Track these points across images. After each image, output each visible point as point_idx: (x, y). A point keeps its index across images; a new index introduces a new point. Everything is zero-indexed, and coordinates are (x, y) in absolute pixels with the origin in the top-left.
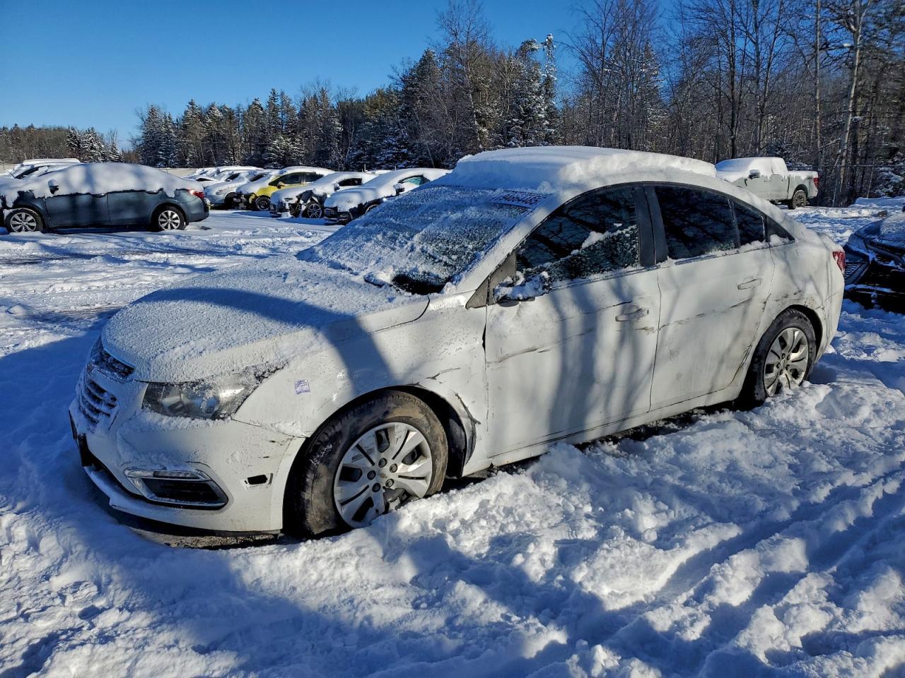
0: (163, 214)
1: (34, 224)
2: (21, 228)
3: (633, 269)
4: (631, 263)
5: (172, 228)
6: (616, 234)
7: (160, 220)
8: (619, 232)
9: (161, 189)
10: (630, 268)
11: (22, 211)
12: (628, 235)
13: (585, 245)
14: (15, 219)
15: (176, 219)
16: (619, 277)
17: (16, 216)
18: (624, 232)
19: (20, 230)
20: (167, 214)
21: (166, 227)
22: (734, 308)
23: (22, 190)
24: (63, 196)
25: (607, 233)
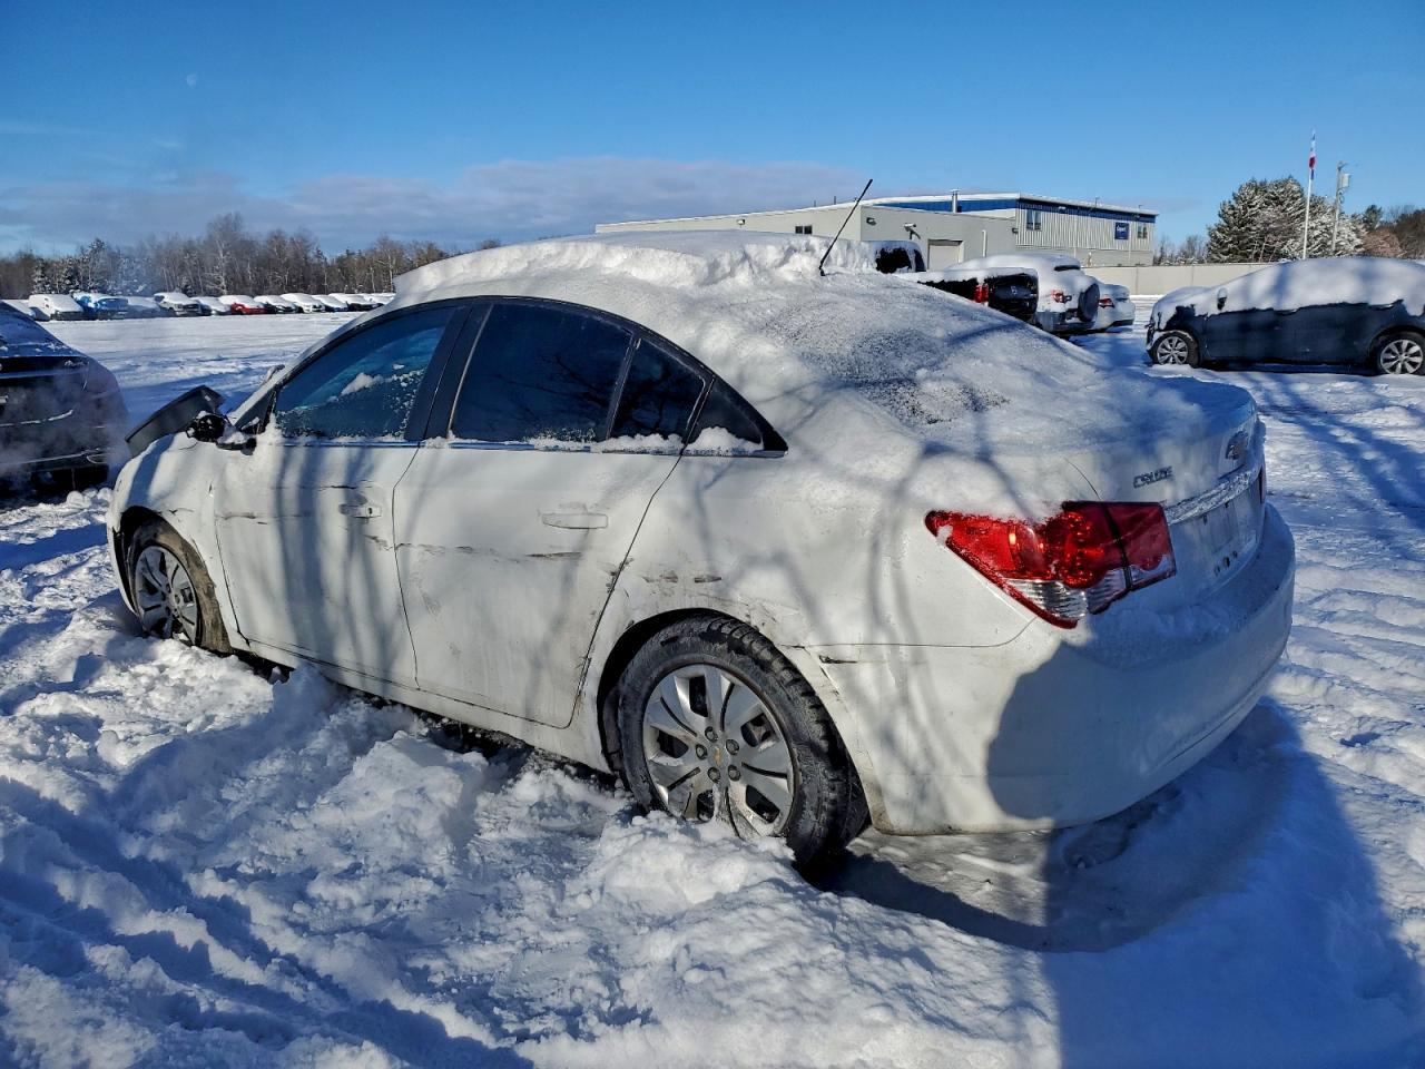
0: (1392, 345)
1: (1184, 354)
2: (1168, 359)
3: (393, 439)
4: (393, 431)
5: (1404, 371)
6: (390, 380)
7: (1384, 355)
8: (395, 378)
9: (1400, 301)
10: (389, 438)
11: (1174, 334)
12: (404, 384)
13: (346, 391)
14: (1164, 347)
15: (1416, 354)
16: (365, 447)
17: (1166, 342)
18: (401, 378)
19: (1166, 361)
20: (1399, 346)
21: (1393, 369)
22: (538, 560)
23: (1181, 304)
24: (1233, 313)
25: (378, 378)
